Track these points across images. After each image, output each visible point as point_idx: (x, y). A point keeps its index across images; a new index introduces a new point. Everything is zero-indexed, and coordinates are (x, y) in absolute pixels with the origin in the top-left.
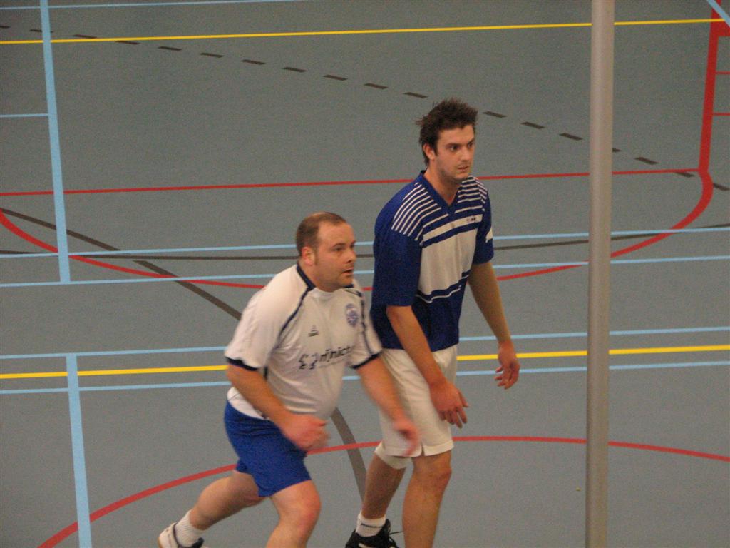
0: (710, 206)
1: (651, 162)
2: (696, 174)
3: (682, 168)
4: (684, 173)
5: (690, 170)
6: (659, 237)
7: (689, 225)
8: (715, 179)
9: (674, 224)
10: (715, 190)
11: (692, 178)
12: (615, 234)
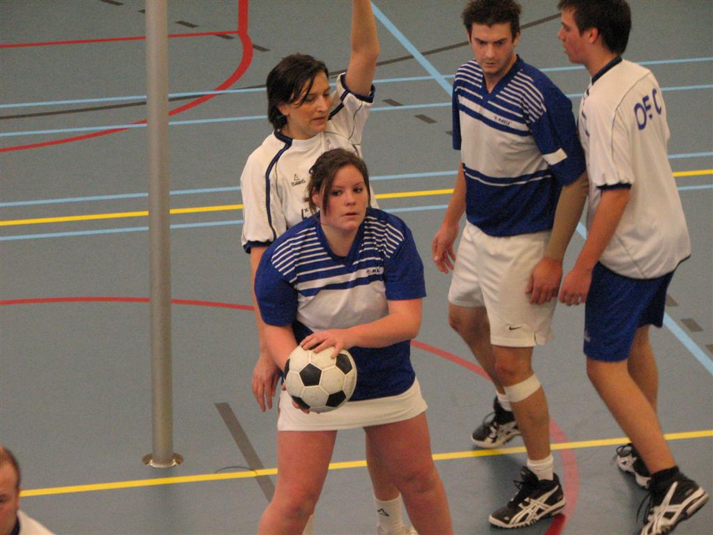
0: (251, 67)
1: (192, 26)
2: (236, 35)
3: (223, 30)
4: (223, 35)
5: (229, 32)
6: (203, 98)
7: (231, 87)
8: (254, 41)
9: (217, 86)
10: (255, 51)
11: (232, 40)
12: (172, 95)
